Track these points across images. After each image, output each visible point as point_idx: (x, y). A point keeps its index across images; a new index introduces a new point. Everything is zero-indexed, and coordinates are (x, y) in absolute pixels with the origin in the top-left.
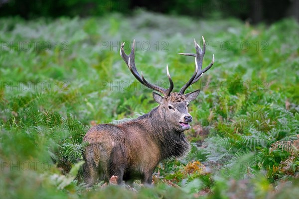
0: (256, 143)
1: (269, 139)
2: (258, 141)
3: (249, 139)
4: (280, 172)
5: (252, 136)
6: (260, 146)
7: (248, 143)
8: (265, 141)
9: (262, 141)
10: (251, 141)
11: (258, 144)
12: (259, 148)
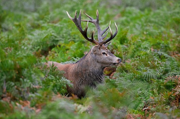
0: (150, 76)
1: (158, 74)
2: (151, 75)
3: (146, 74)
4: (172, 95)
5: (148, 72)
6: (153, 78)
7: (145, 76)
8: (156, 75)
9: (154, 75)
10: (148, 75)
11: (152, 77)
12: (152, 79)
